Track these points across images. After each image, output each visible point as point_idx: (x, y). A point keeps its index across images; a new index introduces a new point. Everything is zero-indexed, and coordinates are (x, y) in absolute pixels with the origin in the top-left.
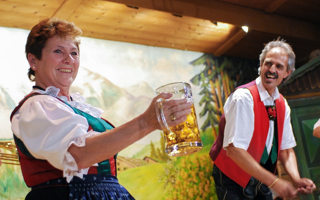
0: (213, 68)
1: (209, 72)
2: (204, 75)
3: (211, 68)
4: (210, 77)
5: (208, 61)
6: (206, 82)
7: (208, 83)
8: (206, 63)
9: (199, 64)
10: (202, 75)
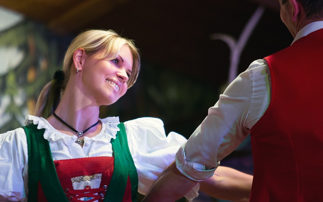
0: (43, 64)
1: (31, 75)
2: (17, 79)
3: (35, 65)
4: (31, 90)
5: (32, 42)
6: (19, 101)
7: (24, 106)
8: (24, 48)
9: (8, 45)
10: (11, 79)
